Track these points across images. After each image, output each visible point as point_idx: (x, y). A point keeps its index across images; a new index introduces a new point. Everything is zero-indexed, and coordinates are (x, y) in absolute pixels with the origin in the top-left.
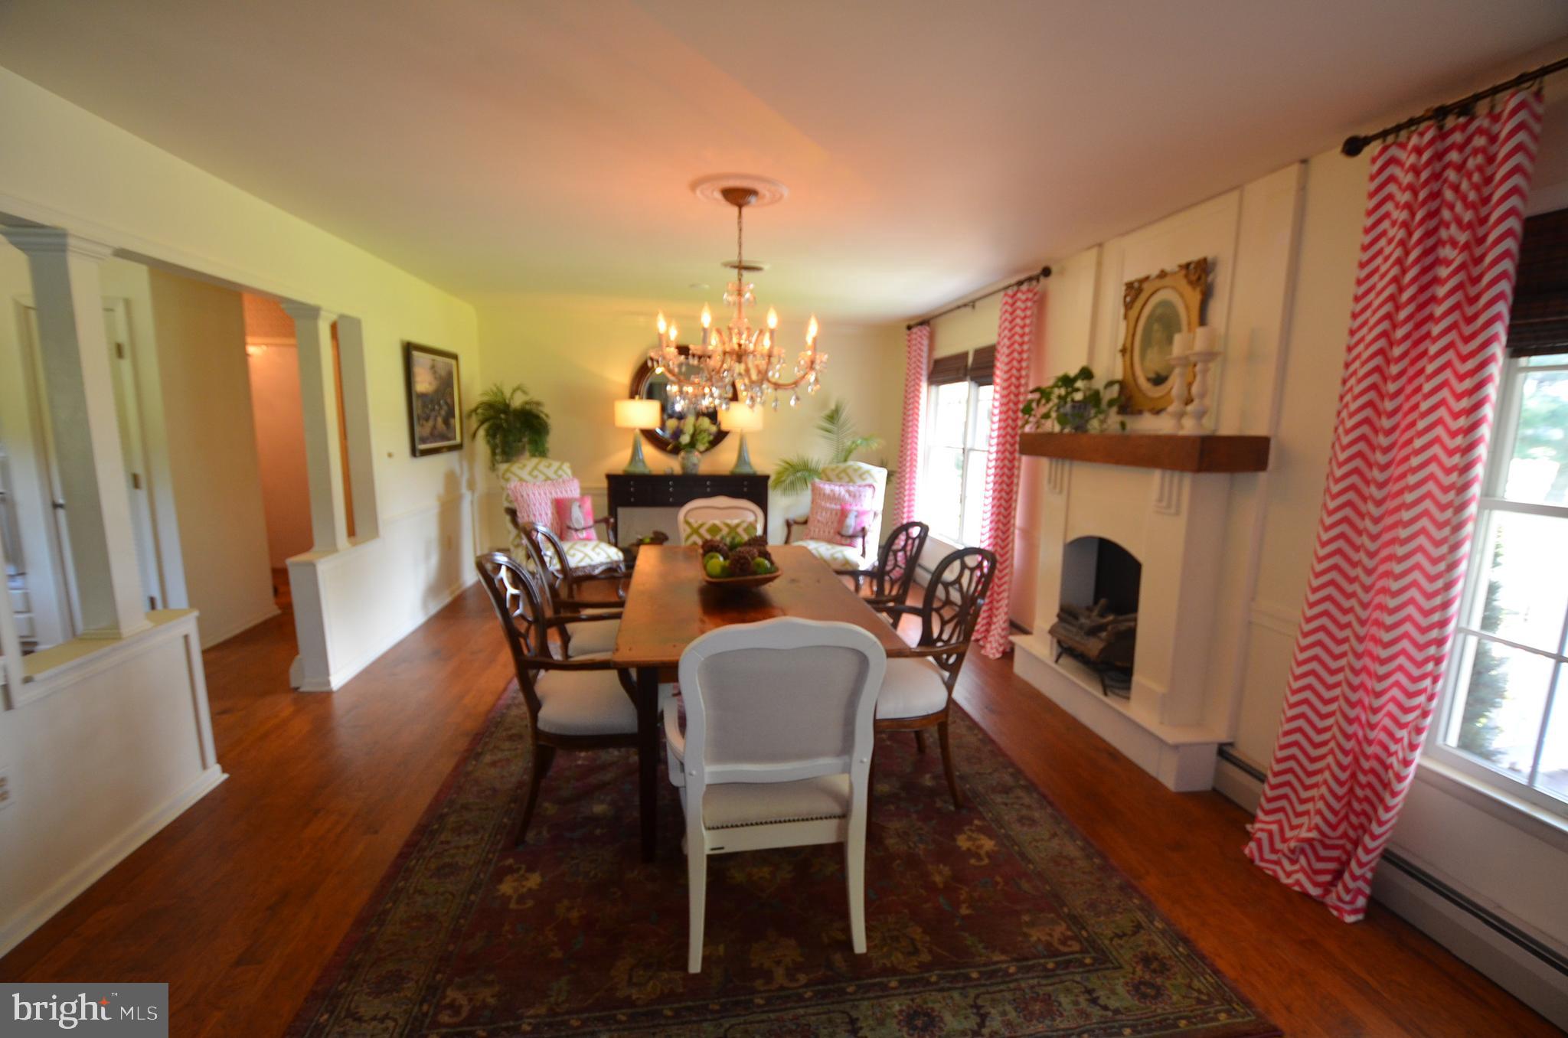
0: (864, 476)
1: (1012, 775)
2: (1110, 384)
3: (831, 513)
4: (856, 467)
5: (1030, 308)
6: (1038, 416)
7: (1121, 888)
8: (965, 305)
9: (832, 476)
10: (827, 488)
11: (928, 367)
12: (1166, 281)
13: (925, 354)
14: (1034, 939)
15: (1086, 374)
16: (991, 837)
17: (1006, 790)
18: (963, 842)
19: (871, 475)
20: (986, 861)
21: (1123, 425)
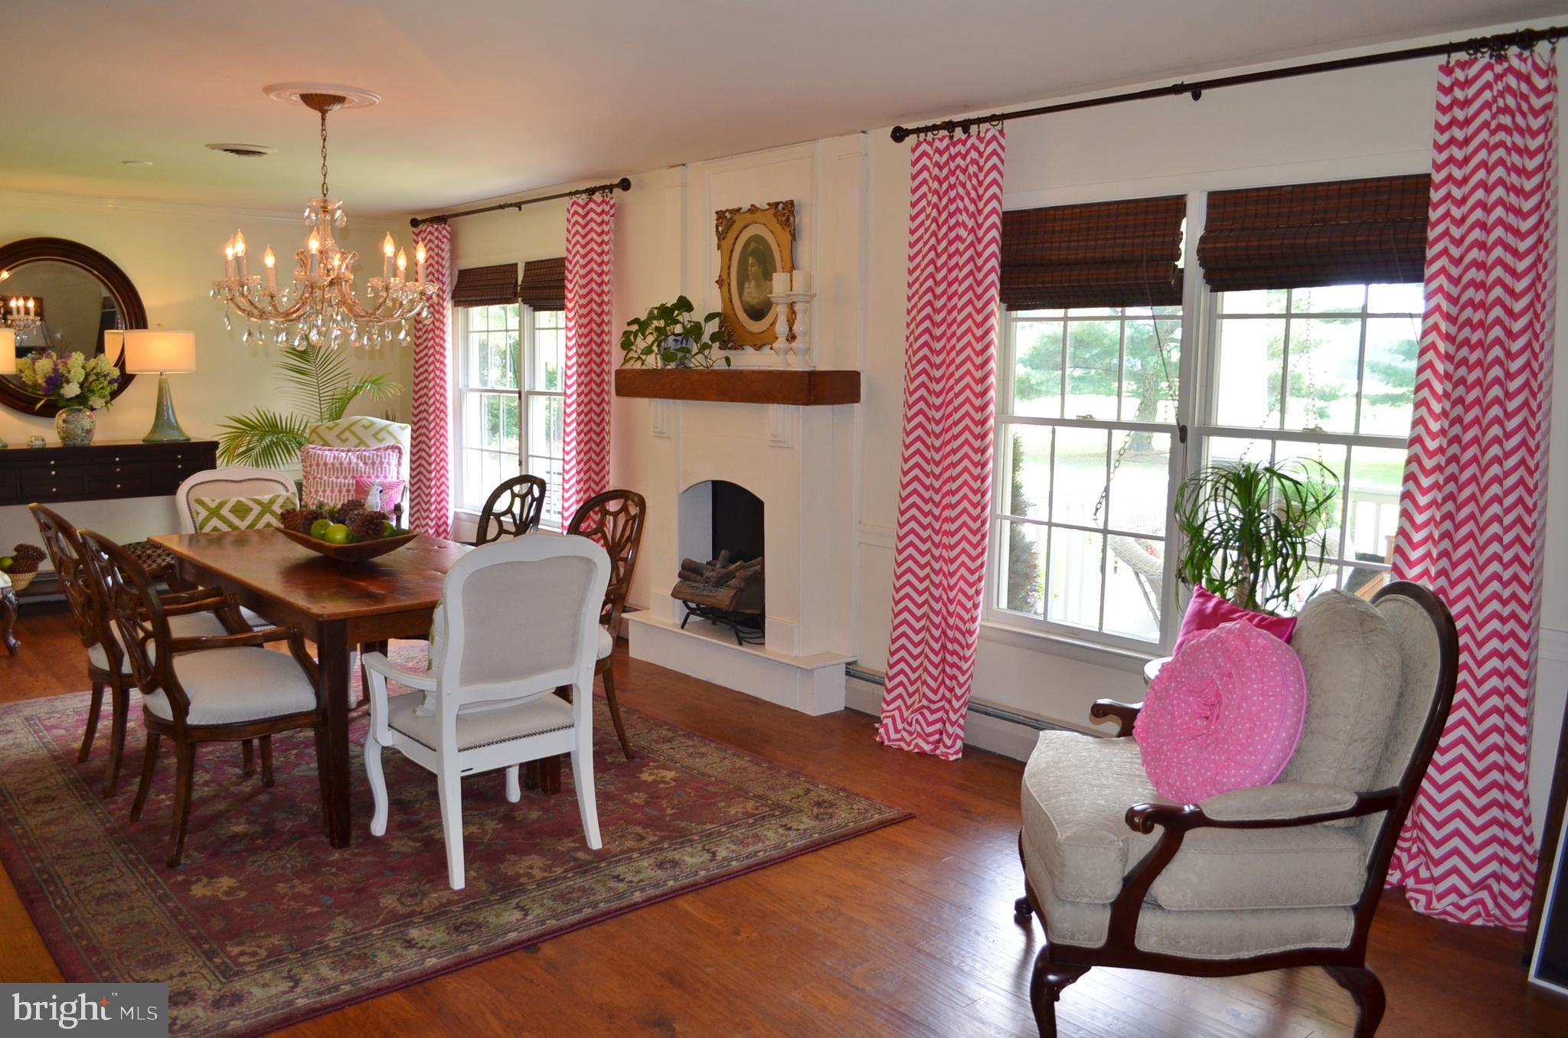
0: (380, 436)
1: (669, 730)
2: (710, 317)
3: (340, 491)
4: (367, 424)
5: (607, 223)
6: (639, 351)
7: (789, 775)
8: (511, 205)
9: (330, 437)
10: (329, 455)
11: (451, 282)
12: (757, 216)
13: (446, 263)
14: (733, 812)
15: (684, 304)
16: (669, 769)
17: (669, 741)
18: (646, 777)
19: (391, 434)
20: (673, 783)
21: (728, 360)
